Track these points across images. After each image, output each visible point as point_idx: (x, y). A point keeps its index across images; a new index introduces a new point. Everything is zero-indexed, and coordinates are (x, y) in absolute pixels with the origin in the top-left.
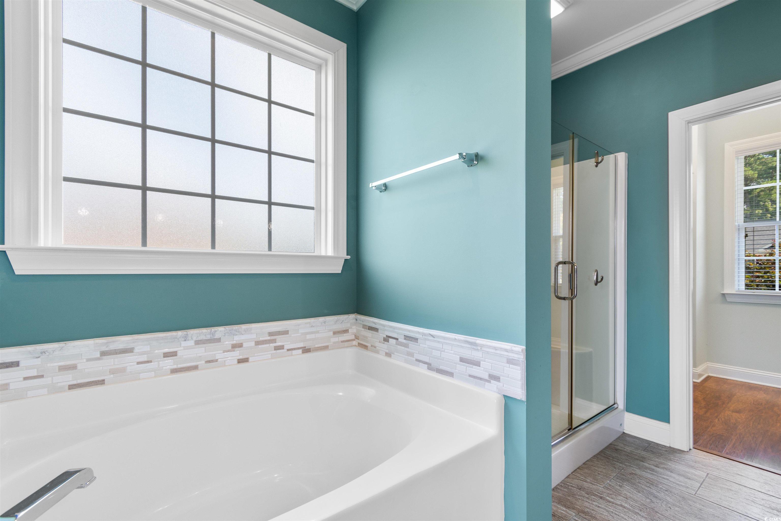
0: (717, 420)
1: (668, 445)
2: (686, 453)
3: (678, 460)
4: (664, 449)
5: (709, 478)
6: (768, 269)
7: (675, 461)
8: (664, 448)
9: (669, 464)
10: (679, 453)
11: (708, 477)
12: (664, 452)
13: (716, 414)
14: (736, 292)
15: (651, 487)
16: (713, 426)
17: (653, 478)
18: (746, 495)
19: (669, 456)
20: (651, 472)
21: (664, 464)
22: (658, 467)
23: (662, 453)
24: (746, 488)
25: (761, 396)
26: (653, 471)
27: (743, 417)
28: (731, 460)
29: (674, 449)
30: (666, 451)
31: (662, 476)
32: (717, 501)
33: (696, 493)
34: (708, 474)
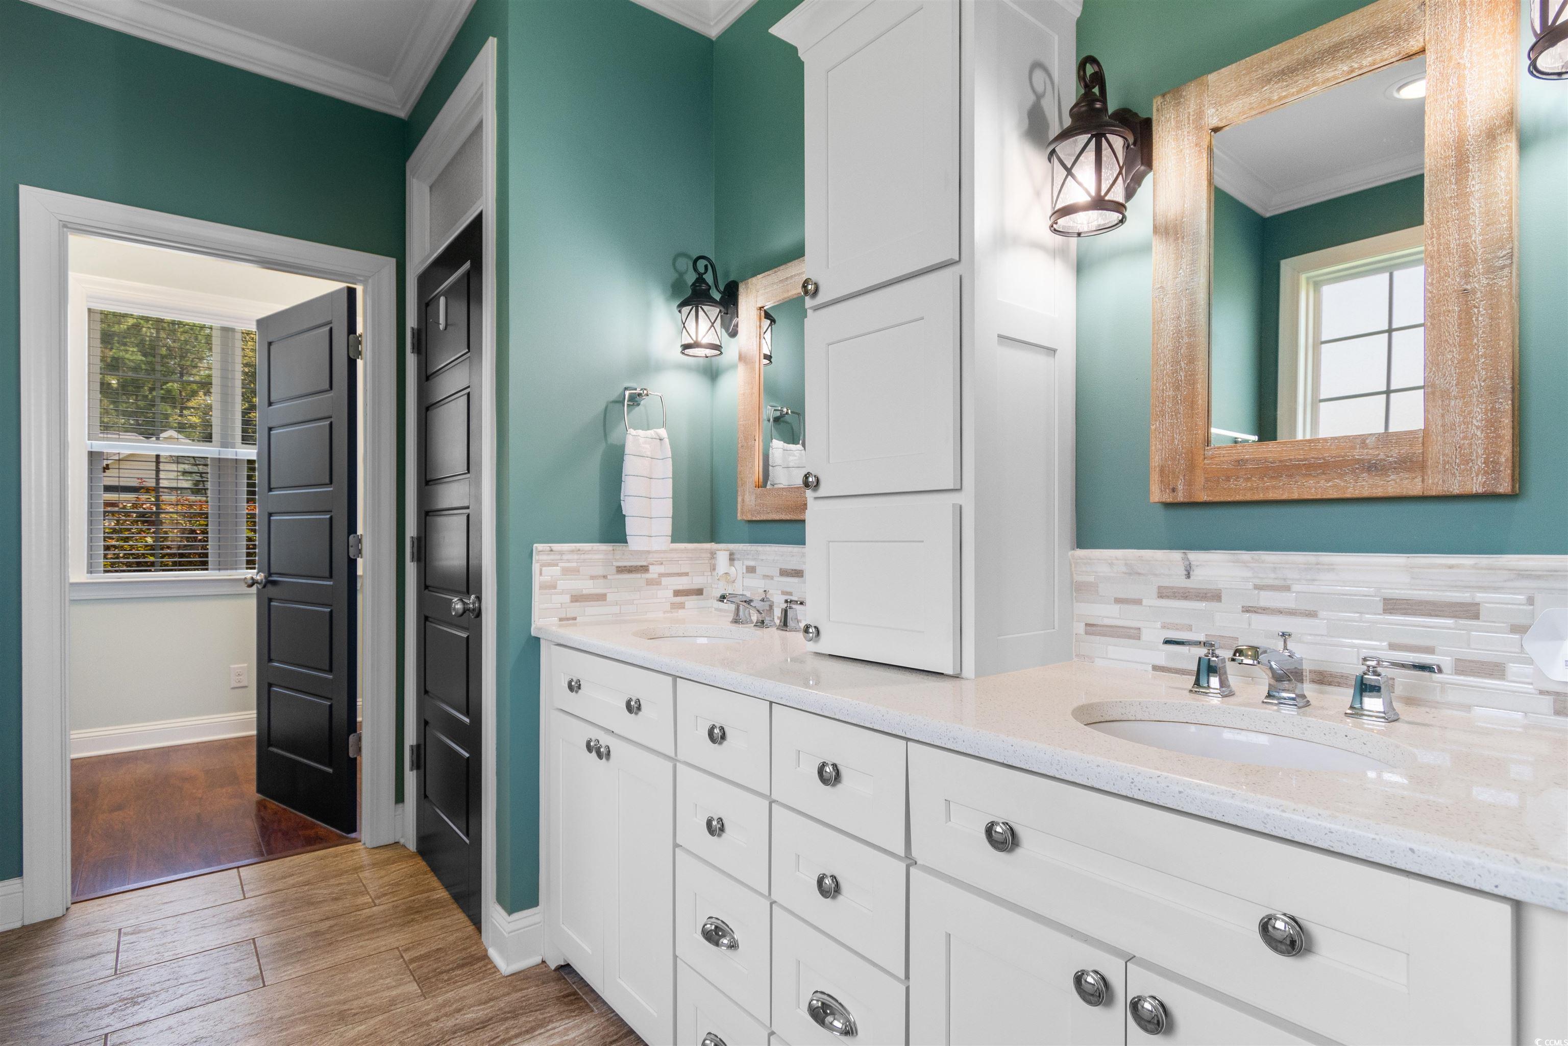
0: (90, 838)
1: (18, 925)
2: (62, 918)
3: (53, 940)
4: (13, 937)
5: (125, 934)
6: (126, 533)
7: (48, 945)
8: (10, 935)
9: (40, 956)
10: (48, 927)
11: (122, 935)
12: (15, 942)
13: (83, 828)
14: (88, 579)
15: (24, 1016)
16: (87, 851)
17: (20, 998)
18: (190, 926)
19: (32, 944)
20: (10, 992)
21: (28, 962)
22: (20, 975)
23: (13, 947)
24: (186, 915)
25: (142, 770)
26: (14, 987)
27: (132, 813)
28: (145, 890)
29: (34, 925)
30: (20, 937)
31: (38, 983)
32: (155, 959)
33: (116, 970)
34: (120, 930)
